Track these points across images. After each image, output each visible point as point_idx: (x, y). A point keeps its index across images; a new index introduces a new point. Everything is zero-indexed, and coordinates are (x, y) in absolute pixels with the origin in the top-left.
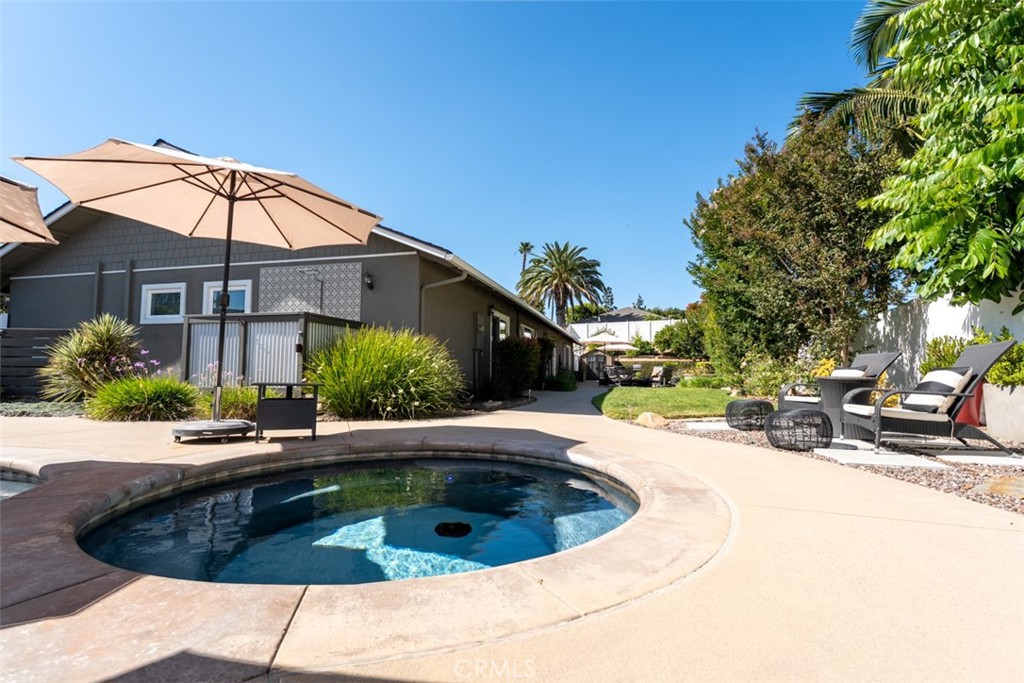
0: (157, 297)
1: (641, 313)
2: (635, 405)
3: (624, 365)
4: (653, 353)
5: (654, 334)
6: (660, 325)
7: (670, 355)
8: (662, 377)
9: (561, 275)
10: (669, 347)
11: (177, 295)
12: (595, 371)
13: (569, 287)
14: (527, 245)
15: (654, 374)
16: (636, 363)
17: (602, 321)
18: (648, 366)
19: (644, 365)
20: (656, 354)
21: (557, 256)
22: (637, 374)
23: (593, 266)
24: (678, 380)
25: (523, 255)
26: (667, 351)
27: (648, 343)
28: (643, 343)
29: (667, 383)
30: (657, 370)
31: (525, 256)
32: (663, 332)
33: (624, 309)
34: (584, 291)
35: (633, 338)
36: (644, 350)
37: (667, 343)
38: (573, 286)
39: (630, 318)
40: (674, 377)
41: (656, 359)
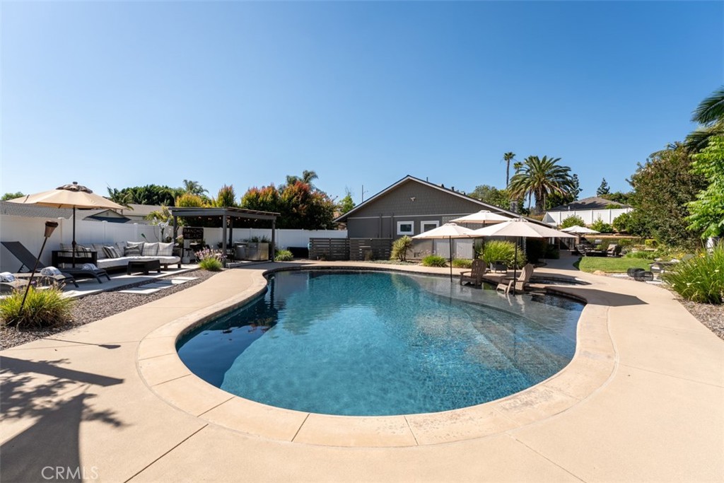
0: (402, 226)
1: (604, 201)
2: (594, 267)
3: (588, 240)
4: (612, 232)
5: (613, 219)
6: (617, 213)
7: (625, 233)
8: (614, 251)
9: (540, 179)
10: (624, 228)
11: (410, 225)
12: (566, 244)
13: (546, 186)
14: (510, 154)
15: (609, 248)
16: (597, 239)
17: (571, 210)
18: (607, 242)
19: (604, 240)
20: (614, 233)
21: (537, 166)
22: (598, 246)
23: (565, 171)
24: (625, 253)
25: (506, 162)
26: (623, 230)
27: (608, 225)
28: (604, 225)
29: (617, 255)
30: (612, 247)
31: (509, 162)
32: (619, 218)
33: (589, 198)
34: (558, 189)
35: (596, 222)
36: (604, 229)
37: (623, 226)
38: (549, 186)
39: (593, 206)
40: (623, 250)
41: (614, 236)
